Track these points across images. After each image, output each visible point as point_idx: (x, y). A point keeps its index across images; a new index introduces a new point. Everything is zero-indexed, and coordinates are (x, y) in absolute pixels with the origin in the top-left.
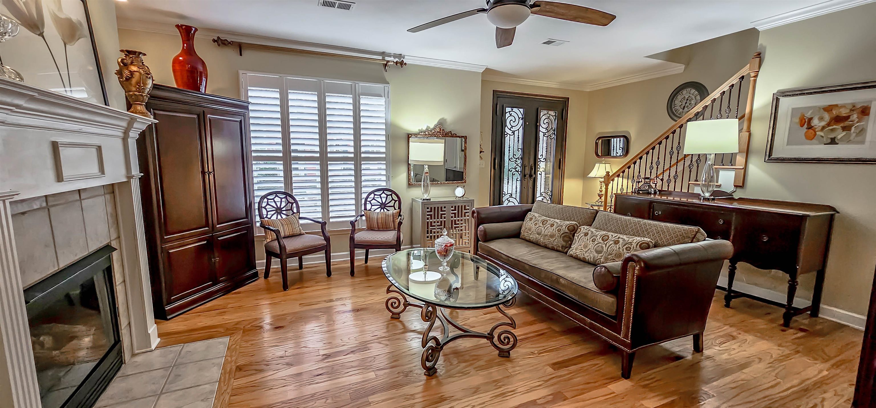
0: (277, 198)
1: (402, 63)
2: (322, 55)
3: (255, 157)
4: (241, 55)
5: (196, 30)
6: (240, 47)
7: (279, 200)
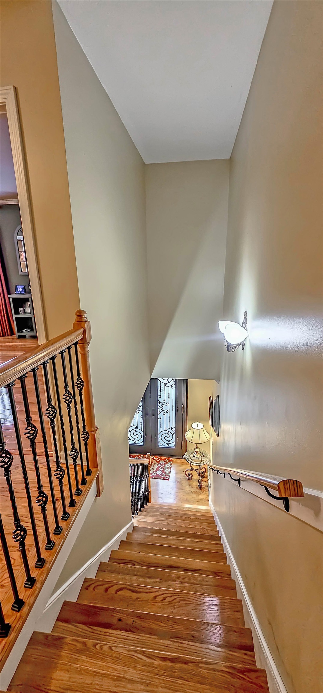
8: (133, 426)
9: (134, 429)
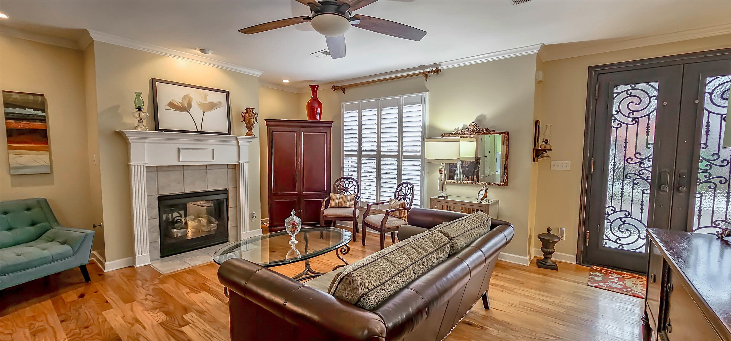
0: (347, 181)
1: (437, 71)
2: (380, 81)
3: (346, 154)
4: (344, 93)
5: (318, 86)
6: (343, 89)
7: (348, 182)
8: (621, 211)
9: (621, 218)
